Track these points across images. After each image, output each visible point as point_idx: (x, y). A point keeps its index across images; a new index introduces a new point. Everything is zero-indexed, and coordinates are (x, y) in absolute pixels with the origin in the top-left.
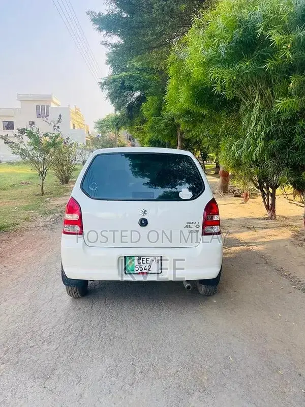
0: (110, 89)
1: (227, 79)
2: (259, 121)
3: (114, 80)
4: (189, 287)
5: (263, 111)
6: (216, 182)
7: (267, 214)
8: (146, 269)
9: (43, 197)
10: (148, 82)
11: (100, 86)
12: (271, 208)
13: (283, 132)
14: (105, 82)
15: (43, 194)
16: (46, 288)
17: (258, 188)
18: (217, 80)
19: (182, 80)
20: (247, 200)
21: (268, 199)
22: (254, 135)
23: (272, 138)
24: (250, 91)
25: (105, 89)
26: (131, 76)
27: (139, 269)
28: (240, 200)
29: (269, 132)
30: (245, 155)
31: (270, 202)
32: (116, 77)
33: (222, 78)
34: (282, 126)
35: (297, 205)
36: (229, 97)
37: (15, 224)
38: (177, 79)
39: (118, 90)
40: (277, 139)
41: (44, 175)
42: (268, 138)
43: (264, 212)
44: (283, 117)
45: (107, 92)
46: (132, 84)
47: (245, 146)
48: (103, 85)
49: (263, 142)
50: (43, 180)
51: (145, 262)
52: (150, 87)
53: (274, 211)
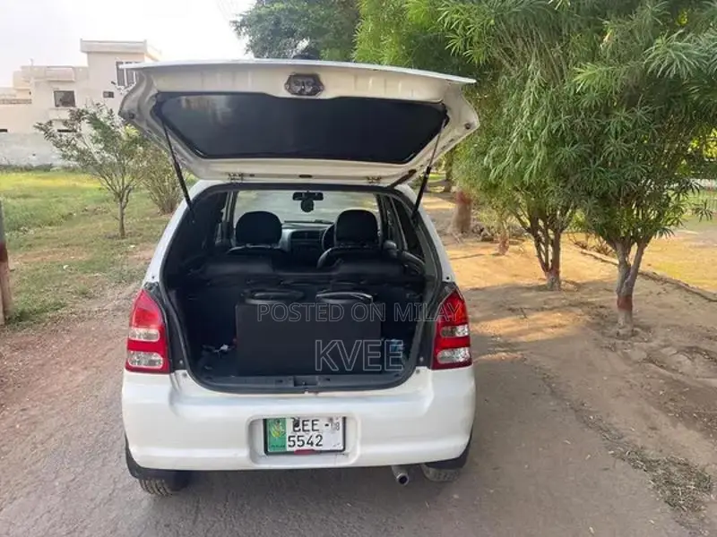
0: (253, 34)
1: (476, 23)
2: (538, 107)
3: (260, 18)
4: (403, 480)
5: (545, 88)
6: (448, 210)
7: (544, 277)
8: (312, 444)
9: (124, 241)
10: (323, 23)
11: (234, 28)
12: (552, 268)
13: (584, 131)
14: (243, 21)
15: (123, 236)
16: (103, 466)
17: (528, 230)
18: (457, 26)
19: (385, 24)
20: (504, 248)
21: (547, 251)
22: (527, 136)
23: (563, 142)
24: (520, 48)
25: (244, 34)
26: (291, 11)
27: (297, 443)
28: (494, 248)
29: (557, 131)
30: (509, 176)
31: (550, 257)
32: (263, 11)
33: (467, 23)
34: (583, 119)
35: (596, 258)
36: (479, 61)
37: (58, 306)
38: (377, 21)
39: (269, 35)
40: (572, 146)
41: (124, 200)
42: (555, 141)
43: (537, 275)
44: (585, 102)
45: (246, 40)
46: (293, 26)
47: (509, 158)
48: (239, 26)
49: (544, 149)
50: (123, 208)
51: (309, 427)
52: (326, 31)
53: (557, 273)
